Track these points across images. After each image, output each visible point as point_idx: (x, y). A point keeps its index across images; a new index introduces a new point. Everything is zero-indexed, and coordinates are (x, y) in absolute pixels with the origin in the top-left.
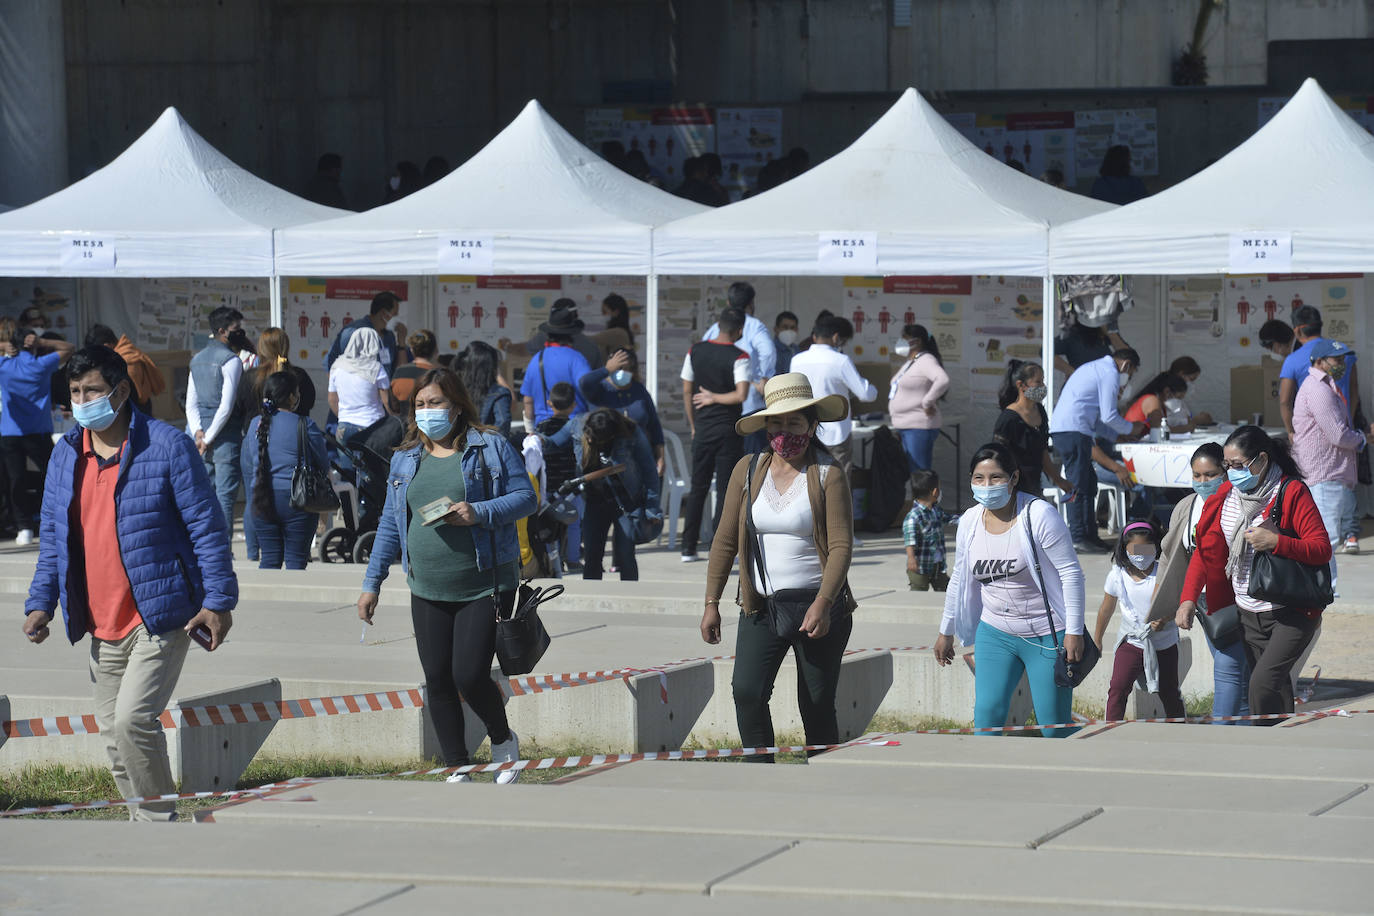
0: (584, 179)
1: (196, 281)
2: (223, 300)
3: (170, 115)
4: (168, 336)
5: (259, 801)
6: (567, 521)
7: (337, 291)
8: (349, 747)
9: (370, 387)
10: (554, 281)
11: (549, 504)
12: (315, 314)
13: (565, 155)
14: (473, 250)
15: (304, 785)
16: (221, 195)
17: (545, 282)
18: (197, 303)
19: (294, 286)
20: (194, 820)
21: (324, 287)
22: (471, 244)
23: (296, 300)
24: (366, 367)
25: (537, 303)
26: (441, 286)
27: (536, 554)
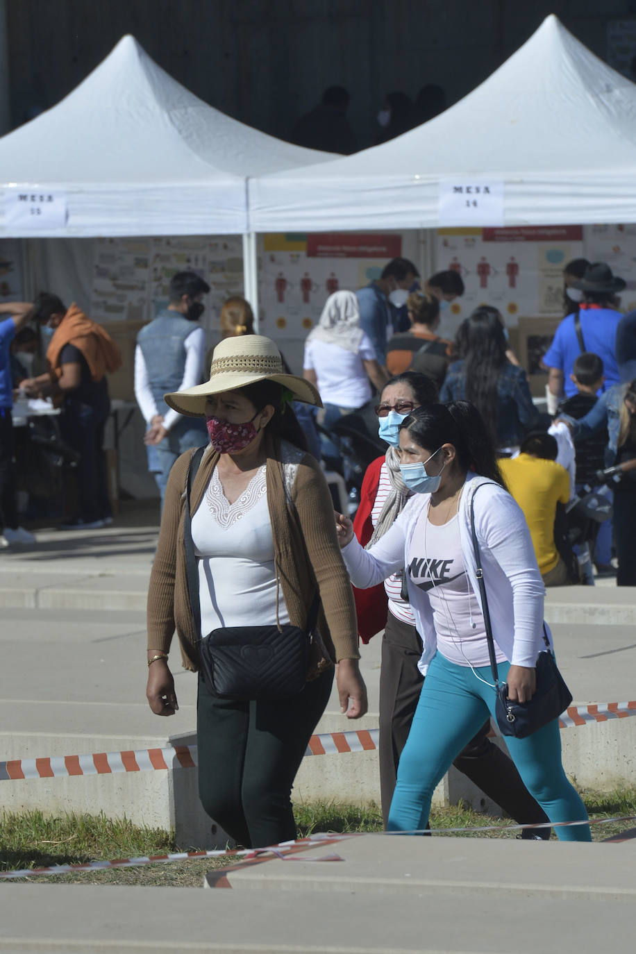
0: (612, 109)
1: (157, 240)
2: (189, 261)
3: (126, 47)
4: (126, 304)
5: (278, 860)
6: (599, 519)
7: (321, 248)
8: (362, 790)
9: (352, 357)
10: (574, 232)
11: (578, 499)
12: (294, 275)
13: (589, 81)
14: (480, 198)
15: (329, 842)
16: (186, 138)
17: (564, 232)
18: (159, 265)
19: (270, 243)
20: (206, 884)
21: (304, 244)
22: (478, 190)
23: (272, 259)
24: (346, 335)
25: (553, 257)
26: (440, 239)
27: (562, 557)
